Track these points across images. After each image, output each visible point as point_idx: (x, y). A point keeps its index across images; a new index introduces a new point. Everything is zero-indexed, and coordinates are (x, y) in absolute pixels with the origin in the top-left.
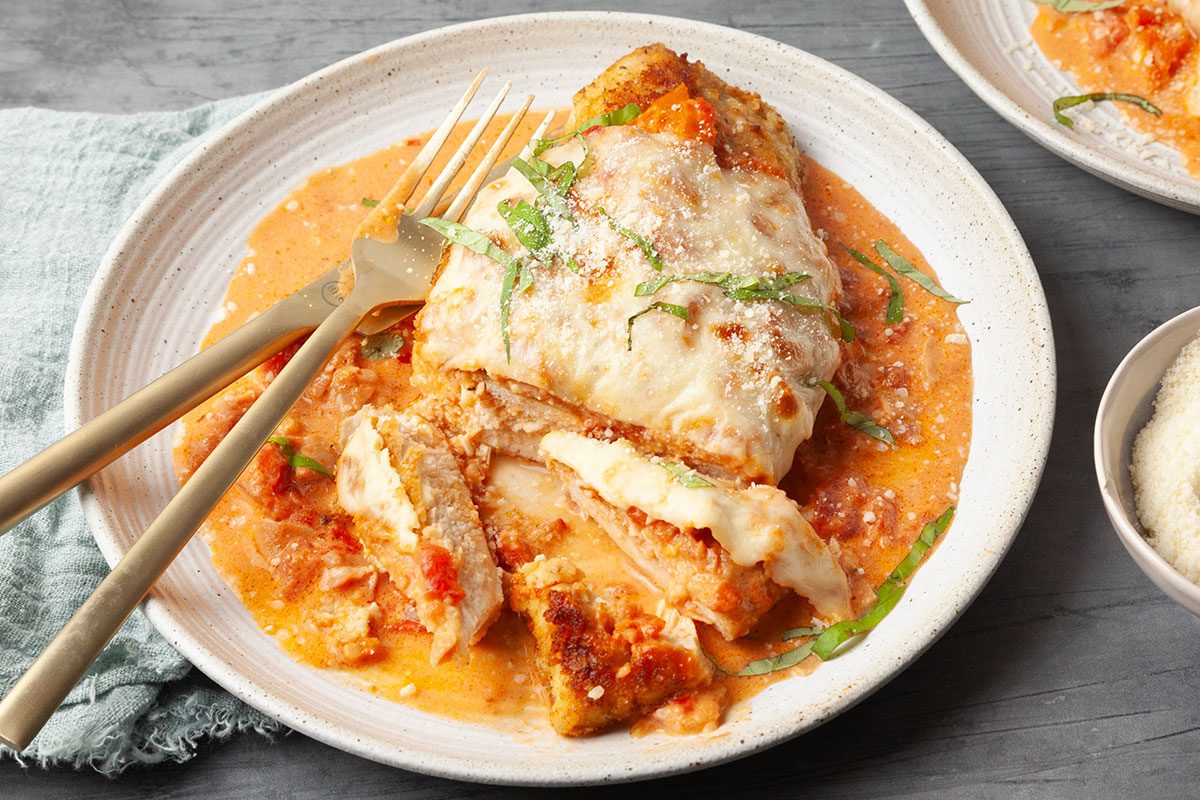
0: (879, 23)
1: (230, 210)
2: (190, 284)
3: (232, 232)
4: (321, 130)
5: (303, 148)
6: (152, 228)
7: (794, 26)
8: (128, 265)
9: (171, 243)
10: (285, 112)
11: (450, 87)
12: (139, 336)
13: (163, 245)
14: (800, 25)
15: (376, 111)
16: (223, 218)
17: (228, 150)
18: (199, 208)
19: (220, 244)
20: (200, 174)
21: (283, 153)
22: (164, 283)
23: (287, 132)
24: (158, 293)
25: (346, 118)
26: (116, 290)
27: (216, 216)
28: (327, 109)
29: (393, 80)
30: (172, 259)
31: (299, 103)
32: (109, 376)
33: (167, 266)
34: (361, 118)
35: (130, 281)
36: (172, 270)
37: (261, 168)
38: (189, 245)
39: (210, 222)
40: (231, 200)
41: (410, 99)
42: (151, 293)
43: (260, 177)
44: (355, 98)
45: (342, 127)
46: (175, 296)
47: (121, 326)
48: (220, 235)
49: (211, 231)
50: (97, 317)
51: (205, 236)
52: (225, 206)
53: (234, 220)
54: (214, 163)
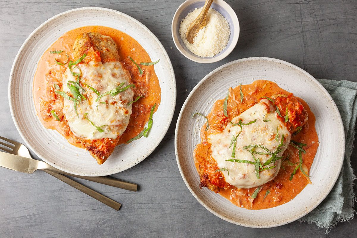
0: (139, 2)
1: (27, 63)
2: (25, 80)
3: (28, 67)
4: (37, 42)
5: (35, 46)
6: (14, 75)
7: (122, 3)
8: (13, 84)
9: (19, 75)
10: (30, 42)
11: (58, 27)
12: (20, 96)
13: (17, 77)
14: (124, 3)
15: (46, 35)
16: (26, 65)
17: (22, 54)
18: (21, 66)
19: (27, 70)
20: (19, 60)
21: (32, 49)
22: (20, 83)
23: (31, 45)
24: (20, 85)
25: (41, 38)
26: (13, 90)
27: (24, 65)
28: (37, 38)
29: (47, 29)
30: (20, 78)
31: (32, 40)
32: (17, 107)
33: (19, 80)
34: (44, 37)
35: (15, 87)
36: (21, 79)
37: (29, 53)
38: (22, 73)
39: (24, 67)
40: (26, 61)
41: (51, 31)
42: (19, 87)
43: (30, 54)
44: (41, 34)
45: (41, 40)
46: (23, 84)
47: (16, 96)
48: (26, 68)
49: (25, 69)
50: (12, 98)
51: (24, 70)
52: (25, 63)
53: (28, 65)
54: (21, 57)
